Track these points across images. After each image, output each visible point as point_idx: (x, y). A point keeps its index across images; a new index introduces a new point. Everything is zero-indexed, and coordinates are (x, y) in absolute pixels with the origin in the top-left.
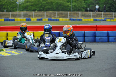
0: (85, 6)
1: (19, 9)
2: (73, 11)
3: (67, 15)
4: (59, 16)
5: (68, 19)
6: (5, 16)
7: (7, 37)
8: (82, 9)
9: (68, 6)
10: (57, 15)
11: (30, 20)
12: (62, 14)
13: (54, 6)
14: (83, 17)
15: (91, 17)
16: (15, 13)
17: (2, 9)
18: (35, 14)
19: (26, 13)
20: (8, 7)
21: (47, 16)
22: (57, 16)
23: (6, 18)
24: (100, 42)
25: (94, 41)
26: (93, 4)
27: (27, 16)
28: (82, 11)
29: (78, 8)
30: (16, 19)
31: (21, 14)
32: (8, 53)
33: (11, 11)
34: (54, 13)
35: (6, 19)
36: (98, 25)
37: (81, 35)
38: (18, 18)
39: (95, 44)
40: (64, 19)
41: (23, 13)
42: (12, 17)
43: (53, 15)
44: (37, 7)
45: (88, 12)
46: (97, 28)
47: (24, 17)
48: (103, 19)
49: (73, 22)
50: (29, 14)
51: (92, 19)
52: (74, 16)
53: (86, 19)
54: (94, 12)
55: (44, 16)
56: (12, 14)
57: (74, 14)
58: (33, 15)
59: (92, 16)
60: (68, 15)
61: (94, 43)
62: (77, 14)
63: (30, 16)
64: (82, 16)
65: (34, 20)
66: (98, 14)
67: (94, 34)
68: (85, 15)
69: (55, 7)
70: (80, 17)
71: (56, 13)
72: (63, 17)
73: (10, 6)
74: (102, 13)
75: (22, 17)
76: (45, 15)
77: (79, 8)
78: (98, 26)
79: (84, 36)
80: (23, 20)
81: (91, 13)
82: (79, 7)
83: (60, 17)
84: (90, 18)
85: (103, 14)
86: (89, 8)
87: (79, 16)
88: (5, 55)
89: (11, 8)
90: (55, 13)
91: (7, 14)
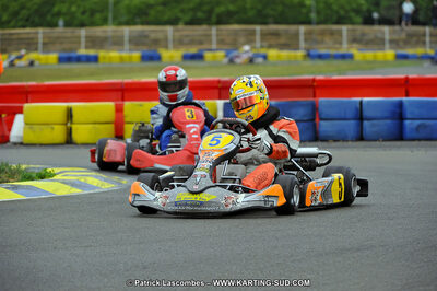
0: (364, 4)
1: (114, 18)
2: (319, 23)
3: (298, 40)
4: (265, 44)
5: (300, 53)
6: (61, 43)
7: (69, 125)
8: (352, 14)
10: (258, 37)
11: (158, 58)
12: (276, 34)
13: (248, 6)
14: (355, 45)
15: (387, 45)
16: (98, 31)
17: (49, 17)
18: (177, 34)
19: (143, 31)
20: (74, 8)
21: (221, 42)
22: (258, 44)
23: (64, 50)
24: (419, 140)
25: (399, 136)
27: (144, 44)
28: (353, 23)
29: (337, 12)
30: (101, 53)
31: (123, 37)
32: (73, 184)
33: (82, 25)
34: (245, 30)
35: (65, 55)
36: (410, 76)
37: (350, 114)
38: (113, 50)
39: (399, 147)
40: (285, 54)
41: (131, 32)
42: (87, 48)
43: (242, 40)
44: (182, 11)
45: (376, 28)
46: (407, 86)
47: (133, 47)
48: (431, 52)
49: (320, 63)
50: (153, 36)
51: (390, 54)
52: (322, 42)
53: (370, 55)
54: (397, 28)
55: (210, 42)
56: (87, 37)
57: (323, 33)
58: (166, 39)
59: (391, 42)
60: (302, 38)
61: (398, 143)
62: (332, 33)
63: (156, 42)
64: (354, 40)
65: (171, 57)
66: (410, 36)
67: (398, 110)
68: (366, 38)
69: (252, 8)
70: (345, 45)
71: (254, 30)
72: (283, 47)
73: (78, 7)
74: (428, 29)
75: (127, 46)
76: (214, 39)
77: (342, 13)
78: (414, 79)
79: (360, 116)
80: (130, 58)
81: (386, 29)
82: (342, 7)
83: (270, 47)
84: (383, 49)
85: (431, 35)
86: (378, 11)
87: (341, 43)
88: (59, 193)
89: (83, 13)
90: (253, 33)
91: (69, 35)
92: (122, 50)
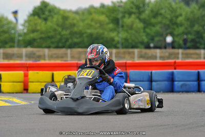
0: (145, 39)
3: (112, 56)
9: (113, 40)
15: (158, 59)
16: (9, 51)
18: (50, 53)
19: (33, 51)
26: (161, 35)
27: (33, 58)
28: (141, 48)
31: (22, 54)
38: (17, 60)
41: (26, 51)
42: (4, 59)
45: (152, 50)
47: (27, 59)
50: (38, 54)
52: (124, 58)
54: (164, 50)
55: (67, 57)
57: (124, 53)
58: (44, 55)
59: (160, 57)
63: (39, 57)
64: (141, 57)
70: (136, 59)
74: (180, 51)
76: (69, 55)
81: (158, 51)
85: (182, 54)
86: (153, 43)
87: (134, 58)
92: (22, 60)
